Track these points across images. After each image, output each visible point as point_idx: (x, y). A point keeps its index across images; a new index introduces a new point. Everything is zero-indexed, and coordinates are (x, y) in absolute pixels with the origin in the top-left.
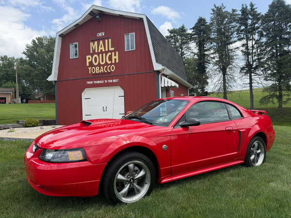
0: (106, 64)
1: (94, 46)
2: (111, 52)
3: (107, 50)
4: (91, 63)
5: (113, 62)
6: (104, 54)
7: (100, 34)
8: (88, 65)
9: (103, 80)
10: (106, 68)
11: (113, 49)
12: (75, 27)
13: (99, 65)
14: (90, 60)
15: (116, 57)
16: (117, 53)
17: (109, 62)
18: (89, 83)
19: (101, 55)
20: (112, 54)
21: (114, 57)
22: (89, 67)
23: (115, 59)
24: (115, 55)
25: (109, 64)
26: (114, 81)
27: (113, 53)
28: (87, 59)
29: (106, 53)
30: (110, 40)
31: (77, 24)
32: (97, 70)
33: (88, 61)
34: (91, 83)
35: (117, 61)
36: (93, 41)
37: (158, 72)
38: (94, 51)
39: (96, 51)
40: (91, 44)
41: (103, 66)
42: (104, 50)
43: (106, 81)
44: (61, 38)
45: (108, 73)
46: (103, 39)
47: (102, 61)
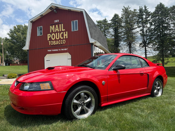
0: (60, 39)
1: (52, 28)
2: (63, 32)
3: (60, 30)
4: (50, 38)
5: (64, 38)
6: (59, 33)
7: (56, 21)
8: (48, 40)
9: (58, 49)
10: (60, 42)
11: (64, 30)
13: (56, 40)
14: (50, 37)
15: (66, 35)
16: (67, 32)
17: (62, 38)
18: (49, 51)
19: (56, 34)
20: (63, 33)
21: (65, 35)
22: (49, 41)
23: (66, 36)
24: (66, 34)
25: (62, 39)
26: (65, 49)
27: (64, 33)
28: (48, 36)
29: (60, 32)
30: (62, 25)
31: (42, 15)
32: (54, 43)
33: (48, 37)
34: (51, 51)
35: (67, 37)
36: (52, 25)
37: (92, 44)
38: (52, 31)
39: (54, 31)
40: (51, 27)
41: (58, 40)
42: (58, 31)
43: (60, 50)
44: (31, 24)
45: (61, 44)
46: (58, 24)
47: (58, 38)
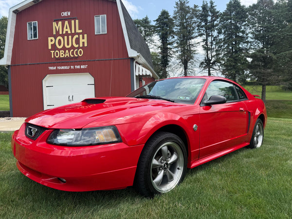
0: (73, 47)
1: (57, 26)
2: (79, 34)
3: (73, 32)
4: (54, 46)
5: (81, 45)
6: (70, 37)
7: (65, 14)
8: (50, 47)
9: (69, 66)
10: (73, 52)
11: (81, 31)
12: (34, 3)
13: (64, 48)
14: (53, 43)
15: (84, 41)
16: (86, 35)
17: (76, 46)
18: (51, 68)
19: (66, 37)
20: (79, 36)
21: (81, 41)
22: (52, 50)
23: (83, 43)
24: (83, 38)
25: (76, 48)
26: (82, 67)
27: (81, 36)
28: (49, 41)
29: (73, 35)
30: (77, 21)
32: (61, 54)
33: (50, 43)
34: (55, 68)
35: (86, 45)
36: (57, 21)
37: (133, 59)
38: (58, 32)
39: (61, 33)
40: (54, 24)
41: (69, 49)
42: (69, 32)
43: (72, 67)
44: (15, 15)
45: (75, 58)
46: (69, 19)
47: (68, 44)
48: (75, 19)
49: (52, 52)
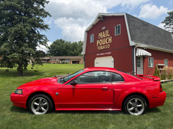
1: (100, 35)
2: (108, 37)
3: (106, 36)
5: (109, 43)
6: (105, 39)
7: (103, 28)
8: (97, 45)
9: (104, 53)
10: (106, 46)
11: (109, 35)
12: (92, 26)
13: (102, 45)
14: (98, 43)
15: (110, 40)
16: (111, 37)
17: (107, 43)
18: (97, 55)
19: (103, 39)
20: (108, 38)
21: (109, 40)
22: (98, 46)
23: (110, 41)
25: (107, 44)
26: (109, 53)
27: (109, 37)
28: (97, 42)
30: (108, 30)
32: (101, 48)
34: (99, 55)
35: (111, 42)
36: (100, 32)
38: (100, 37)
39: (101, 38)
40: (99, 34)
41: (104, 45)
42: (105, 37)
43: (105, 53)
44: (87, 33)
45: (106, 49)
46: (104, 30)
47: (104, 43)
48: (107, 30)
49: (98, 47)
